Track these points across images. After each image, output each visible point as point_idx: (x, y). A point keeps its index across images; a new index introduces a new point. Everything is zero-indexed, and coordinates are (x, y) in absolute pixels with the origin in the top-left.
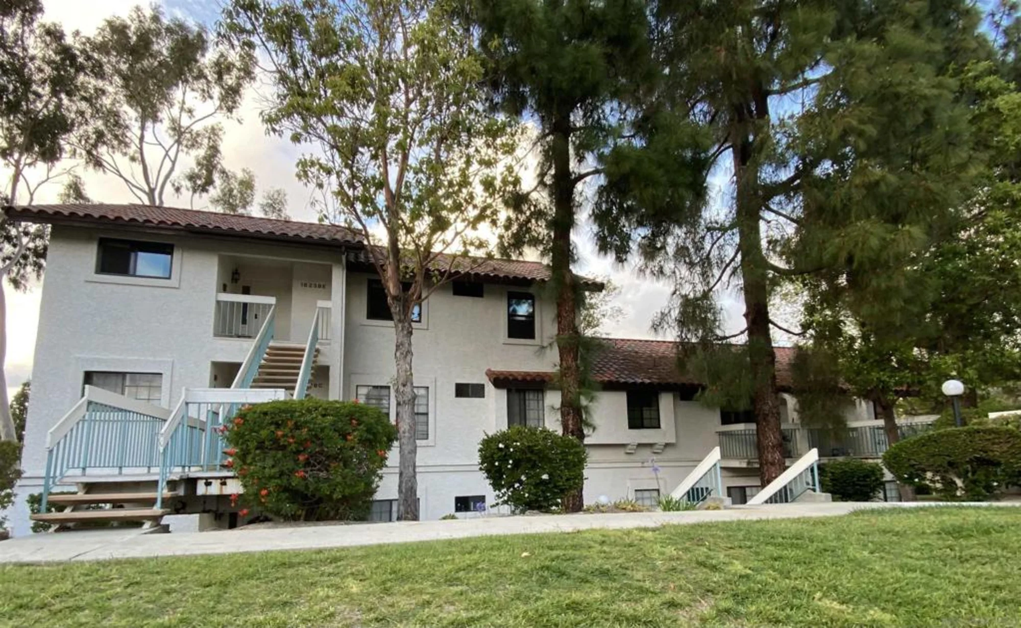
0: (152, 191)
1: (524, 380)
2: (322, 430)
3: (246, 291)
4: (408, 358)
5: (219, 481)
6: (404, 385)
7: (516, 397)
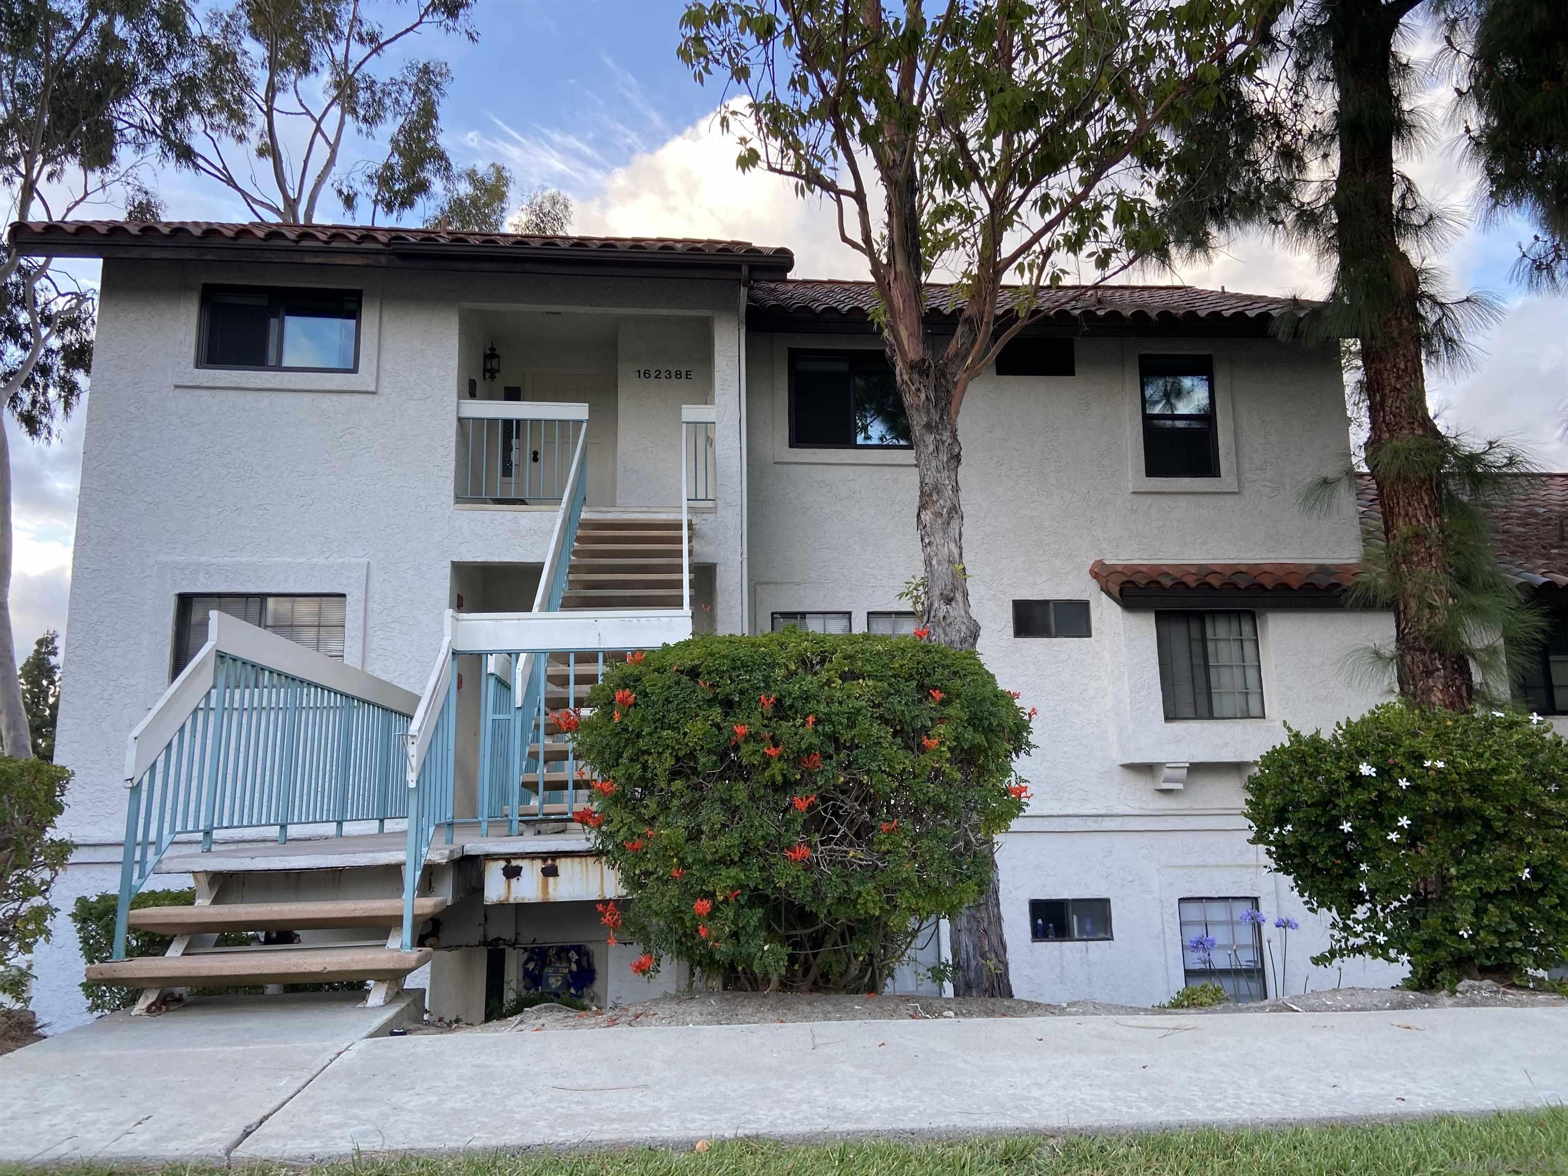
0: (291, 204)
1: (1205, 587)
2: (852, 719)
3: (513, 394)
4: (955, 524)
5: (539, 864)
6: (949, 601)
7: (1178, 631)
